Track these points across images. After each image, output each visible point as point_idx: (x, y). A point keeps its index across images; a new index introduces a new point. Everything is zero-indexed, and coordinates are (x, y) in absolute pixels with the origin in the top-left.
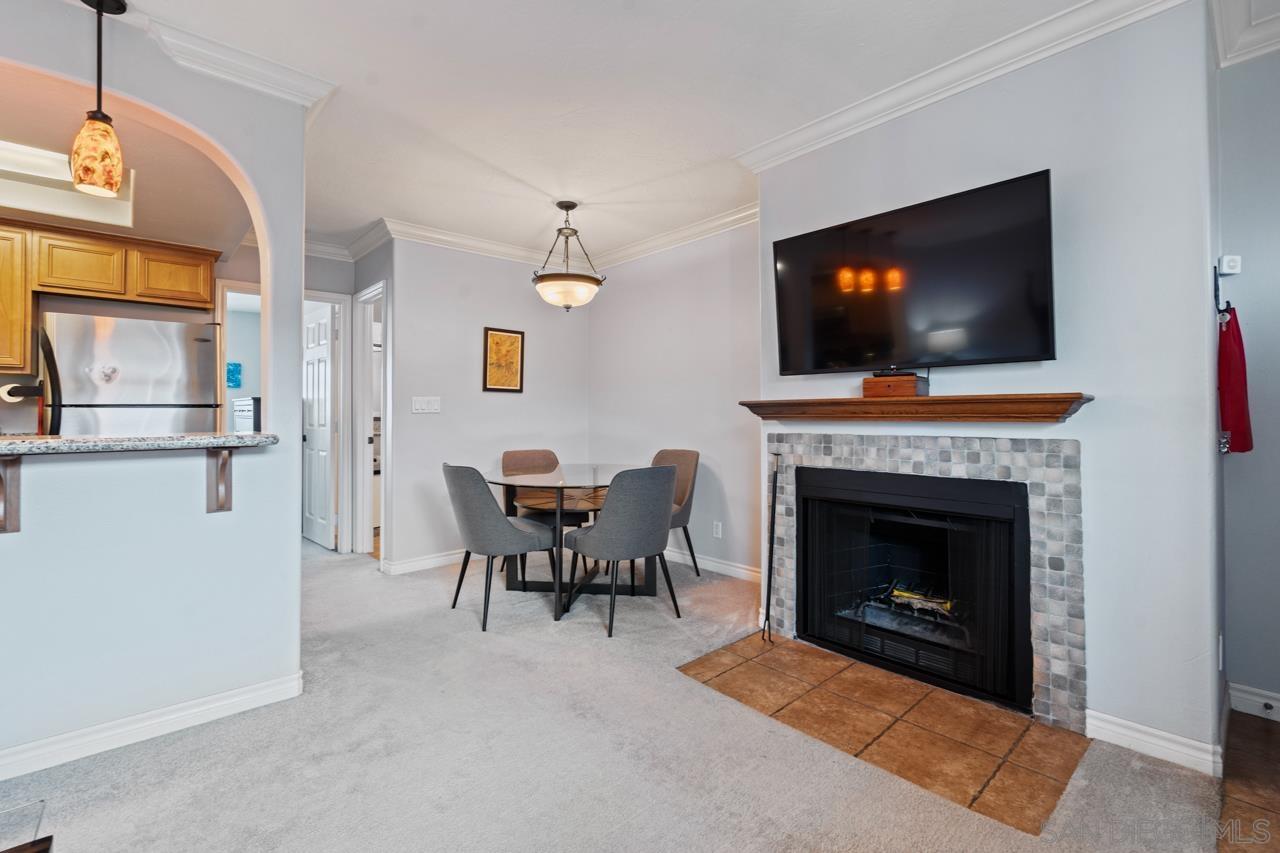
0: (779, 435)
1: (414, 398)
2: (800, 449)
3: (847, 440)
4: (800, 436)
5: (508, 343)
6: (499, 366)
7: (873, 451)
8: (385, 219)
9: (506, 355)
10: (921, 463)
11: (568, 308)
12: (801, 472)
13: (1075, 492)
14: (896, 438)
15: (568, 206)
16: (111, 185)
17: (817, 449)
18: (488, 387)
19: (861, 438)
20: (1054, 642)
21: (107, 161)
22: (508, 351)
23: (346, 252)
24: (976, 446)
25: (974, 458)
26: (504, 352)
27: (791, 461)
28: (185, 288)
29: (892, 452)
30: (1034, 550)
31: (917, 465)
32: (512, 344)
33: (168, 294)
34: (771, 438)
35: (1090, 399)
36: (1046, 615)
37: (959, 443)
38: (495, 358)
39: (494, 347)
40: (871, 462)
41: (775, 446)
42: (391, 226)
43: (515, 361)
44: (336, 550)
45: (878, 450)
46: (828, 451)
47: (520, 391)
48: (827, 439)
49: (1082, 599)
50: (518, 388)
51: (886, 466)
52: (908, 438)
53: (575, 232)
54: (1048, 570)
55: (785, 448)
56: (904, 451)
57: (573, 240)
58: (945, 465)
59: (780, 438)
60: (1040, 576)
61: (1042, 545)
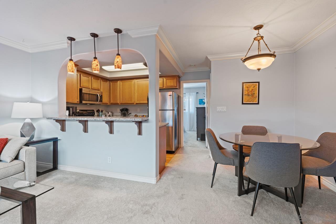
1: (217, 107)
5: (252, 87)
6: (249, 95)
8: (207, 56)
9: (251, 91)
11: (259, 70)
15: (258, 28)
16: (119, 68)
18: (244, 103)
21: (118, 63)
22: (252, 90)
23: (208, 68)
26: (250, 89)
28: (172, 84)
32: (254, 87)
33: (169, 86)
38: (247, 92)
39: (246, 89)
42: (209, 58)
43: (255, 93)
44: (207, 147)
47: (258, 104)
50: (257, 103)
53: (262, 37)
57: (261, 41)
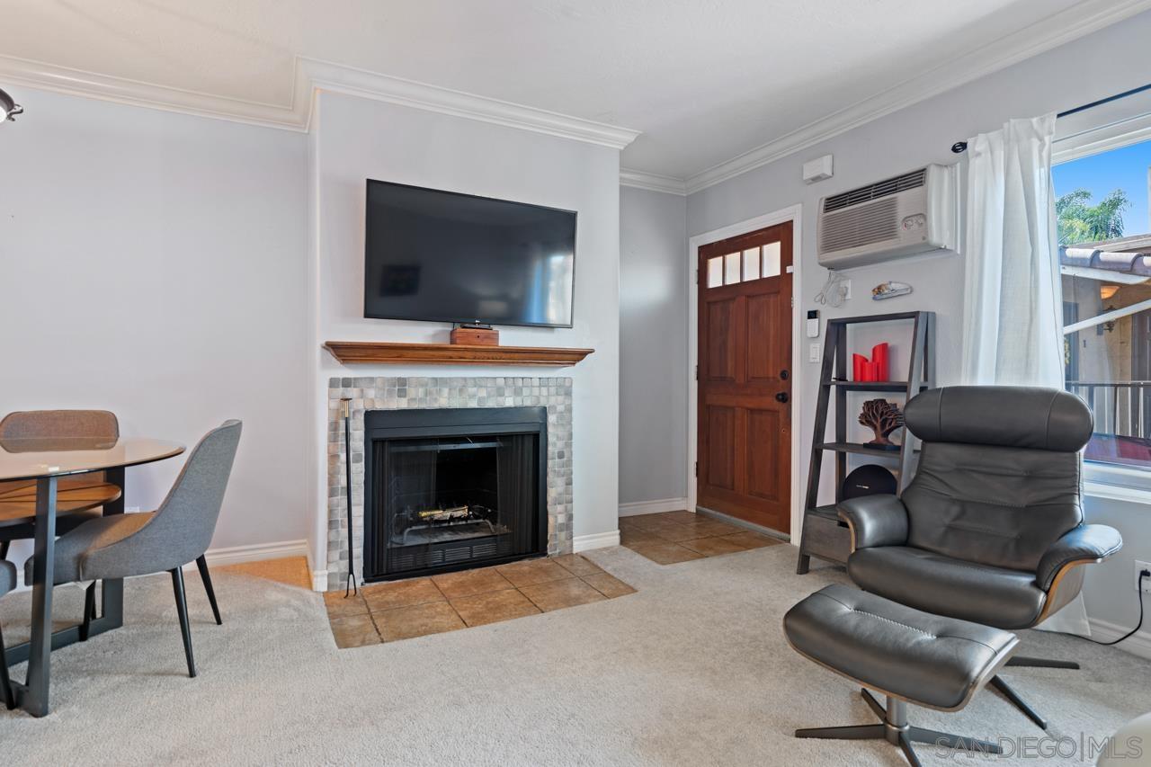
0: (344, 379)
2: (371, 393)
3: (421, 383)
4: (372, 379)
7: (446, 391)
10: (484, 398)
12: (370, 416)
13: (569, 410)
14: (465, 379)
17: (390, 393)
19: (435, 380)
20: (559, 504)
24: (520, 383)
25: (518, 392)
27: (360, 405)
29: (461, 391)
30: (550, 448)
31: (480, 400)
34: (333, 383)
35: (591, 351)
36: (554, 490)
37: (510, 382)
40: (444, 401)
41: (340, 391)
45: (450, 389)
46: (402, 393)
48: (402, 382)
49: (572, 473)
51: (456, 403)
52: (474, 379)
54: (557, 460)
55: (352, 392)
56: (472, 390)
58: (500, 399)
59: (347, 383)
60: (553, 464)
61: (555, 444)
